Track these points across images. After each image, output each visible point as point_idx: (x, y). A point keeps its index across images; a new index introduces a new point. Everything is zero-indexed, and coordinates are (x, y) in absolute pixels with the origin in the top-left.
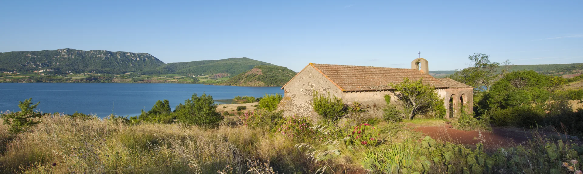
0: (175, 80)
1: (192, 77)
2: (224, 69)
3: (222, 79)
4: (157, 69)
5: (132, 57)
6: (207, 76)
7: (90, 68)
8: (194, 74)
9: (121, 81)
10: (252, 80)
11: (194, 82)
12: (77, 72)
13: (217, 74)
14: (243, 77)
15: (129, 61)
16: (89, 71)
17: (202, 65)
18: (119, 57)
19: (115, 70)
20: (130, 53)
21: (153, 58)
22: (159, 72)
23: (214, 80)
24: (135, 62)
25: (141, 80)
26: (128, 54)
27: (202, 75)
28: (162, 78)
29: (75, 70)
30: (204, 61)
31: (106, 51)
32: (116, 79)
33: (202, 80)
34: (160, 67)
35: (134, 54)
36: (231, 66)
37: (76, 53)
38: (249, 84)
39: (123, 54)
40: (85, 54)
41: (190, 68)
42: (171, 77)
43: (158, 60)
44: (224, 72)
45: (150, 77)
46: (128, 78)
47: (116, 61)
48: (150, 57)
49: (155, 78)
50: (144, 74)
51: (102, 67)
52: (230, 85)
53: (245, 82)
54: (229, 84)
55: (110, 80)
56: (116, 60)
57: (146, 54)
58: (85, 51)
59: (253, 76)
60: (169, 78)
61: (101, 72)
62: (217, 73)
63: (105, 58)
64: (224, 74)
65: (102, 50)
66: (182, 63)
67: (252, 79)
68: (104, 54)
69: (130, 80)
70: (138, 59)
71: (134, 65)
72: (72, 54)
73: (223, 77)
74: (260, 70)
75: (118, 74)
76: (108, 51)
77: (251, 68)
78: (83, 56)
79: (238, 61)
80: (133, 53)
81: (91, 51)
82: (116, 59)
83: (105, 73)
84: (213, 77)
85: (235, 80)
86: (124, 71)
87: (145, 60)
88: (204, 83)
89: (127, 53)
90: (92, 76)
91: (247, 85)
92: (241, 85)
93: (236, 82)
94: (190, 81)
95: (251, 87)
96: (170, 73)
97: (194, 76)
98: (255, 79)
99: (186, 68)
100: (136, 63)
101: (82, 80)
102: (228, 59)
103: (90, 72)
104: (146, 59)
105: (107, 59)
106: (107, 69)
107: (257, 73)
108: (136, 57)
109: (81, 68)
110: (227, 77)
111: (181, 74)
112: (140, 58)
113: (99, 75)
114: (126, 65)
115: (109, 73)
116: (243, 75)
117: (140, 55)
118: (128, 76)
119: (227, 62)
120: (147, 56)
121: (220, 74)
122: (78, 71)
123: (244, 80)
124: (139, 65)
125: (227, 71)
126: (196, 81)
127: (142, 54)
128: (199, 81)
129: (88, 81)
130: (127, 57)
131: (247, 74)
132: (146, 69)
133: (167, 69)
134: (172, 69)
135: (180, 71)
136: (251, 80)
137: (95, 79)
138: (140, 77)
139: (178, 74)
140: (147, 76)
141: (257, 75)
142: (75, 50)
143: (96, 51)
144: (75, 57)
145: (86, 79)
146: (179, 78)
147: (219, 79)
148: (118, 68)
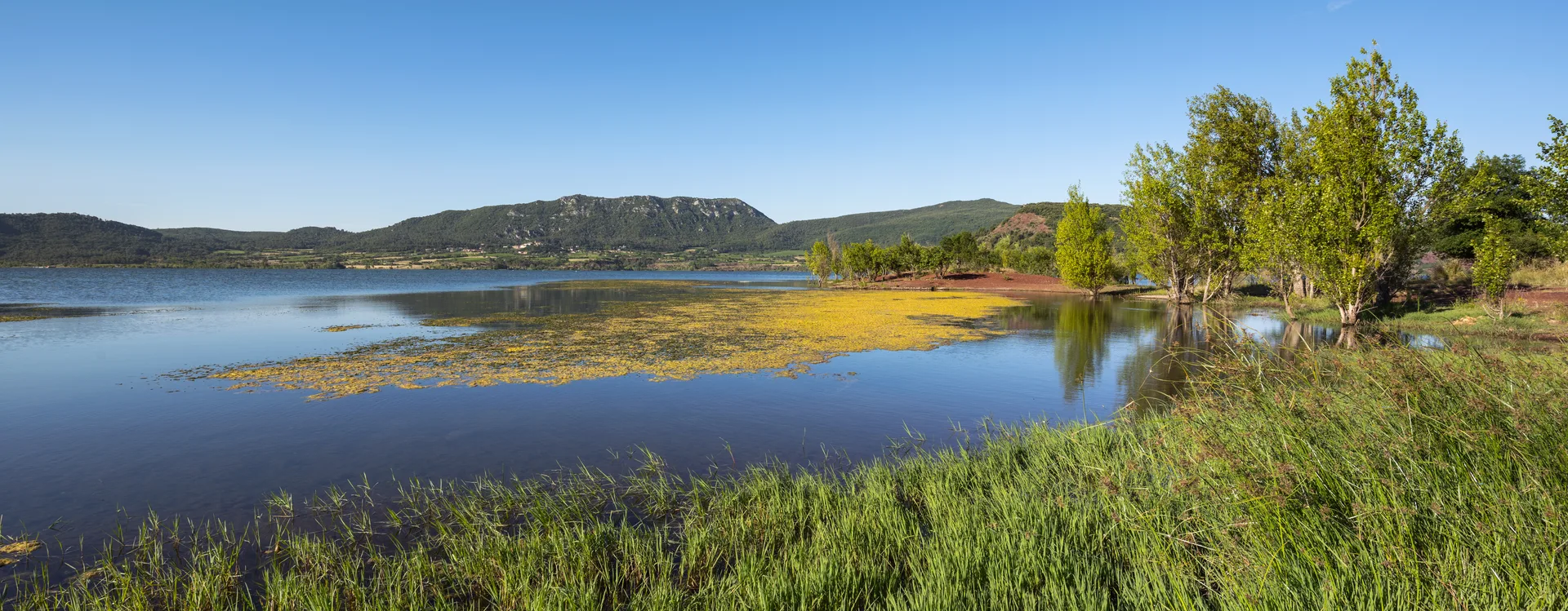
2: (924, 234)
4: (757, 237)
5: (705, 209)
7: (617, 239)
9: (672, 268)
12: (587, 248)
15: (698, 220)
16: (612, 246)
17: (865, 226)
18: (677, 212)
19: (666, 242)
20: (701, 200)
21: (750, 211)
22: (762, 246)
24: (710, 221)
25: (712, 265)
26: (696, 203)
28: (763, 259)
29: (587, 242)
30: (871, 214)
31: (651, 197)
32: (660, 262)
34: (765, 234)
35: (708, 202)
36: (946, 225)
37: (593, 204)
39: (686, 203)
40: (609, 207)
42: (785, 258)
43: (763, 214)
45: (737, 256)
46: (689, 260)
47: (672, 221)
48: (742, 207)
49: (746, 260)
50: (726, 252)
51: (641, 236)
55: (648, 265)
56: (669, 217)
57: (734, 200)
58: (610, 200)
60: (781, 261)
61: (637, 247)
63: (649, 213)
65: (642, 195)
66: (817, 220)
68: (646, 205)
69: (690, 263)
70: (717, 214)
71: (707, 230)
72: (585, 208)
75: (670, 251)
76: (654, 197)
78: (605, 211)
79: (965, 211)
80: (705, 200)
81: (622, 198)
82: (670, 214)
83: (644, 248)
86: (685, 243)
87: (731, 216)
89: (693, 200)
96: (787, 249)
100: (712, 225)
102: (937, 206)
103: (615, 246)
104: (735, 213)
105: (651, 215)
106: (650, 240)
108: (712, 210)
109: (600, 239)
112: (720, 212)
113: (630, 252)
114: (691, 229)
115: (653, 249)
117: (720, 204)
118: (691, 256)
119: (934, 214)
120: (737, 205)
122: (592, 244)
124: (718, 230)
127: (724, 201)
130: (694, 210)
132: (733, 238)
133: (781, 239)
134: (795, 236)
138: (713, 256)
139: (802, 248)
140: (731, 255)
142: (591, 198)
143: (630, 199)
144: (591, 214)
148: (674, 238)
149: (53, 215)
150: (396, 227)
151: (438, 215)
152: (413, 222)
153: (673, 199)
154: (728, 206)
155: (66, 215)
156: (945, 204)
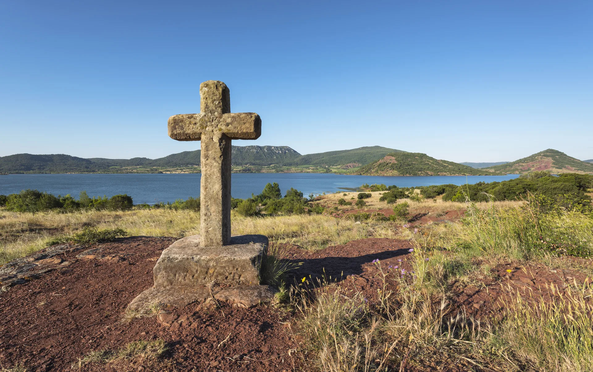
0: (310, 170)
1: (325, 168)
2: (355, 159)
3: (354, 169)
4: (295, 160)
5: (276, 150)
6: (339, 167)
7: (246, 161)
8: (327, 165)
9: (267, 172)
10: (385, 169)
11: (327, 172)
12: (237, 165)
13: (348, 165)
14: (375, 165)
15: (274, 154)
16: (245, 164)
17: (334, 156)
18: (266, 151)
19: (263, 162)
20: (274, 147)
21: (292, 151)
22: (297, 164)
23: (345, 170)
24: (278, 154)
25: (282, 171)
26: (273, 148)
27: (335, 166)
28: (299, 168)
29: (236, 163)
30: (335, 151)
31: (257, 146)
32: (263, 170)
33: (333, 170)
34: (298, 159)
35: (277, 147)
36: (363, 156)
38: (381, 174)
39: (269, 148)
41: (323, 159)
42: (307, 168)
43: (296, 152)
44: (355, 162)
45: (290, 168)
46: (273, 169)
47: (264, 154)
48: (289, 149)
49: (293, 169)
50: (285, 166)
51: (254, 160)
52: (361, 174)
53: (377, 171)
54: (359, 173)
55: (259, 171)
57: (286, 147)
58: (242, 147)
59: (386, 164)
60: (305, 169)
61: (253, 164)
62: (348, 163)
63: (256, 152)
64: (355, 164)
65: (254, 145)
66: (316, 154)
67: (384, 167)
68: (255, 149)
69: (274, 170)
70: (280, 152)
71: (277, 158)
72: (234, 150)
73: (354, 167)
74: (393, 158)
75: (265, 165)
76: (258, 146)
77: (383, 156)
78: (241, 151)
79: (369, 150)
80: (276, 147)
81: (247, 146)
82: (264, 152)
83: (256, 165)
84: (345, 168)
85: (365, 169)
86: (270, 163)
87: (285, 153)
88: (335, 173)
89: (272, 147)
90: (247, 167)
91: (379, 174)
92: (372, 175)
93: (367, 172)
94: (323, 171)
95: (384, 176)
96: (306, 164)
97: (327, 167)
98: (387, 168)
99: (320, 159)
100: (279, 156)
101: (240, 171)
102: (359, 149)
104: (287, 151)
106: (258, 161)
107: (390, 161)
108: (279, 150)
109: (240, 161)
110: (358, 167)
111: (316, 164)
112: (281, 151)
113: (252, 167)
114: (272, 157)
115: (259, 165)
116: (375, 164)
117: (281, 148)
118: (273, 167)
119: (358, 151)
120: (287, 149)
121: (351, 164)
122: (238, 163)
123: (375, 169)
124: (281, 158)
125: (358, 161)
126: (328, 171)
127: (283, 147)
128: (331, 171)
129: (244, 172)
130: (272, 150)
131: (379, 163)
132: (287, 161)
133: (304, 161)
134: (308, 160)
135: (315, 162)
136: (383, 169)
137: (249, 170)
138: (281, 168)
139: (312, 165)
140: (287, 167)
141: (390, 163)
143: (249, 147)
144: (236, 152)
145: (243, 170)
146: (314, 169)
147: (351, 169)
148: (266, 161)
149: (56, 155)
150: (167, 157)
151: (182, 153)
152: (173, 155)
153: (265, 147)
154: (284, 149)
155: (60, 155)
156: (362, 148)
